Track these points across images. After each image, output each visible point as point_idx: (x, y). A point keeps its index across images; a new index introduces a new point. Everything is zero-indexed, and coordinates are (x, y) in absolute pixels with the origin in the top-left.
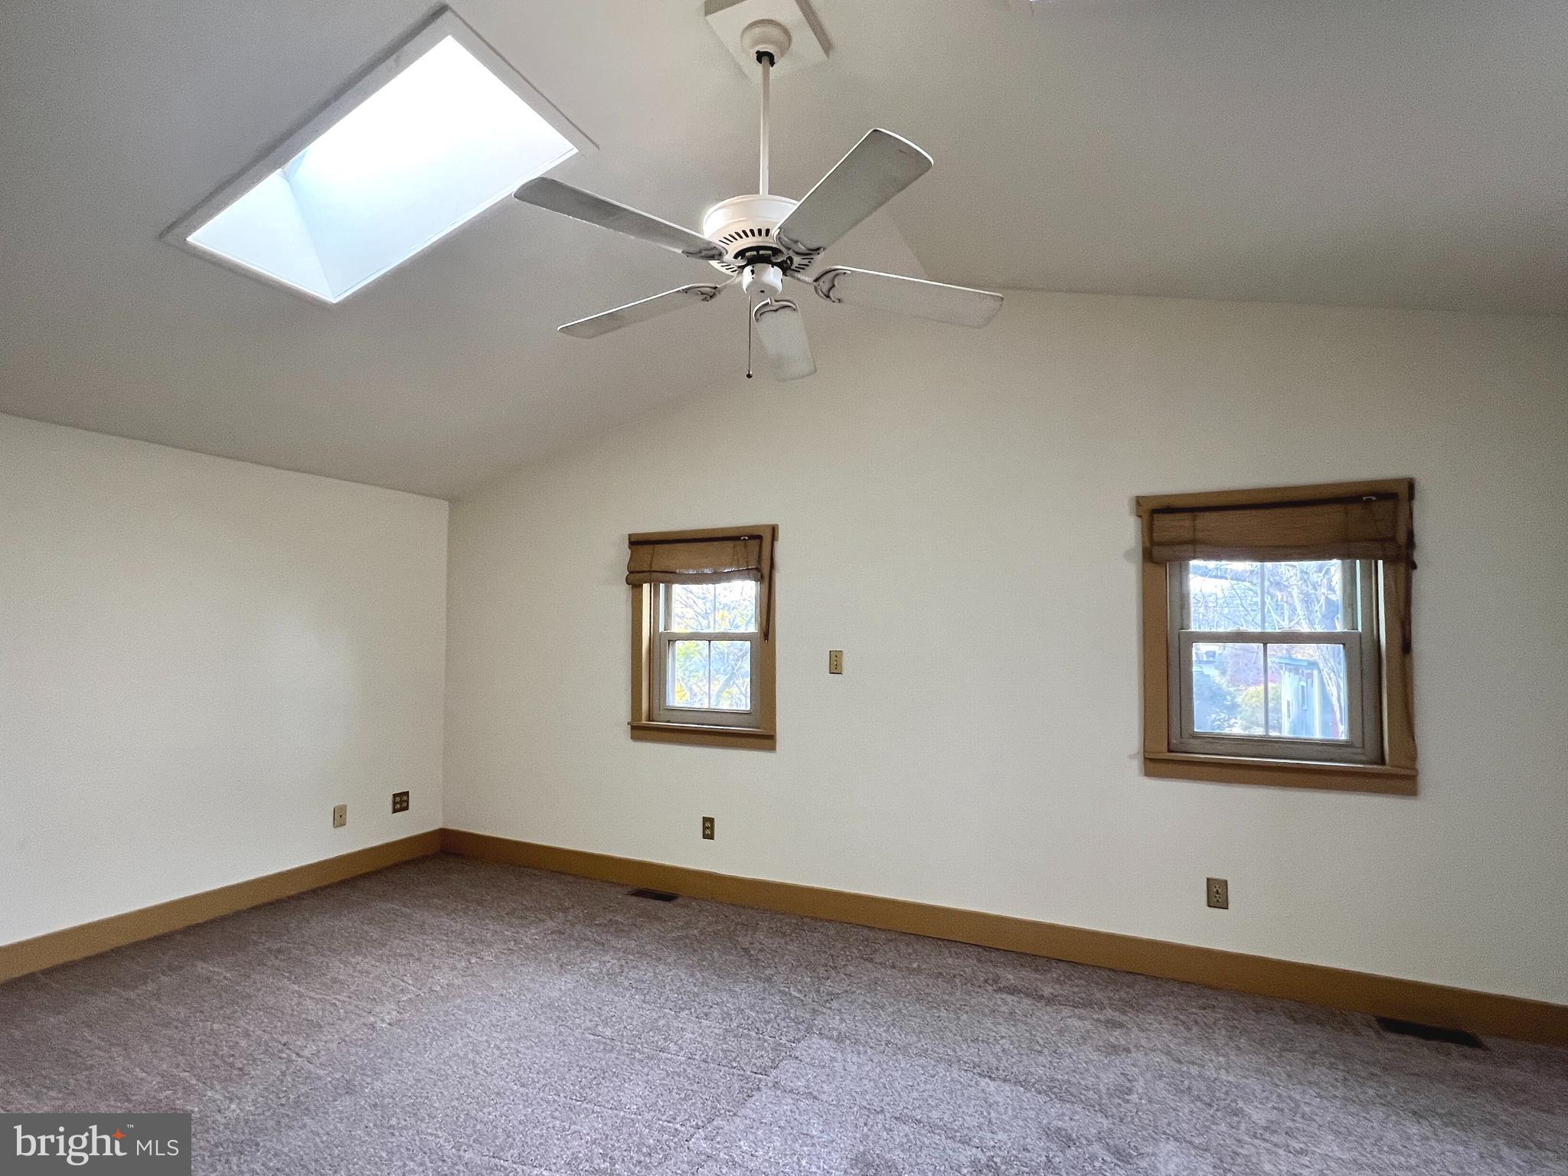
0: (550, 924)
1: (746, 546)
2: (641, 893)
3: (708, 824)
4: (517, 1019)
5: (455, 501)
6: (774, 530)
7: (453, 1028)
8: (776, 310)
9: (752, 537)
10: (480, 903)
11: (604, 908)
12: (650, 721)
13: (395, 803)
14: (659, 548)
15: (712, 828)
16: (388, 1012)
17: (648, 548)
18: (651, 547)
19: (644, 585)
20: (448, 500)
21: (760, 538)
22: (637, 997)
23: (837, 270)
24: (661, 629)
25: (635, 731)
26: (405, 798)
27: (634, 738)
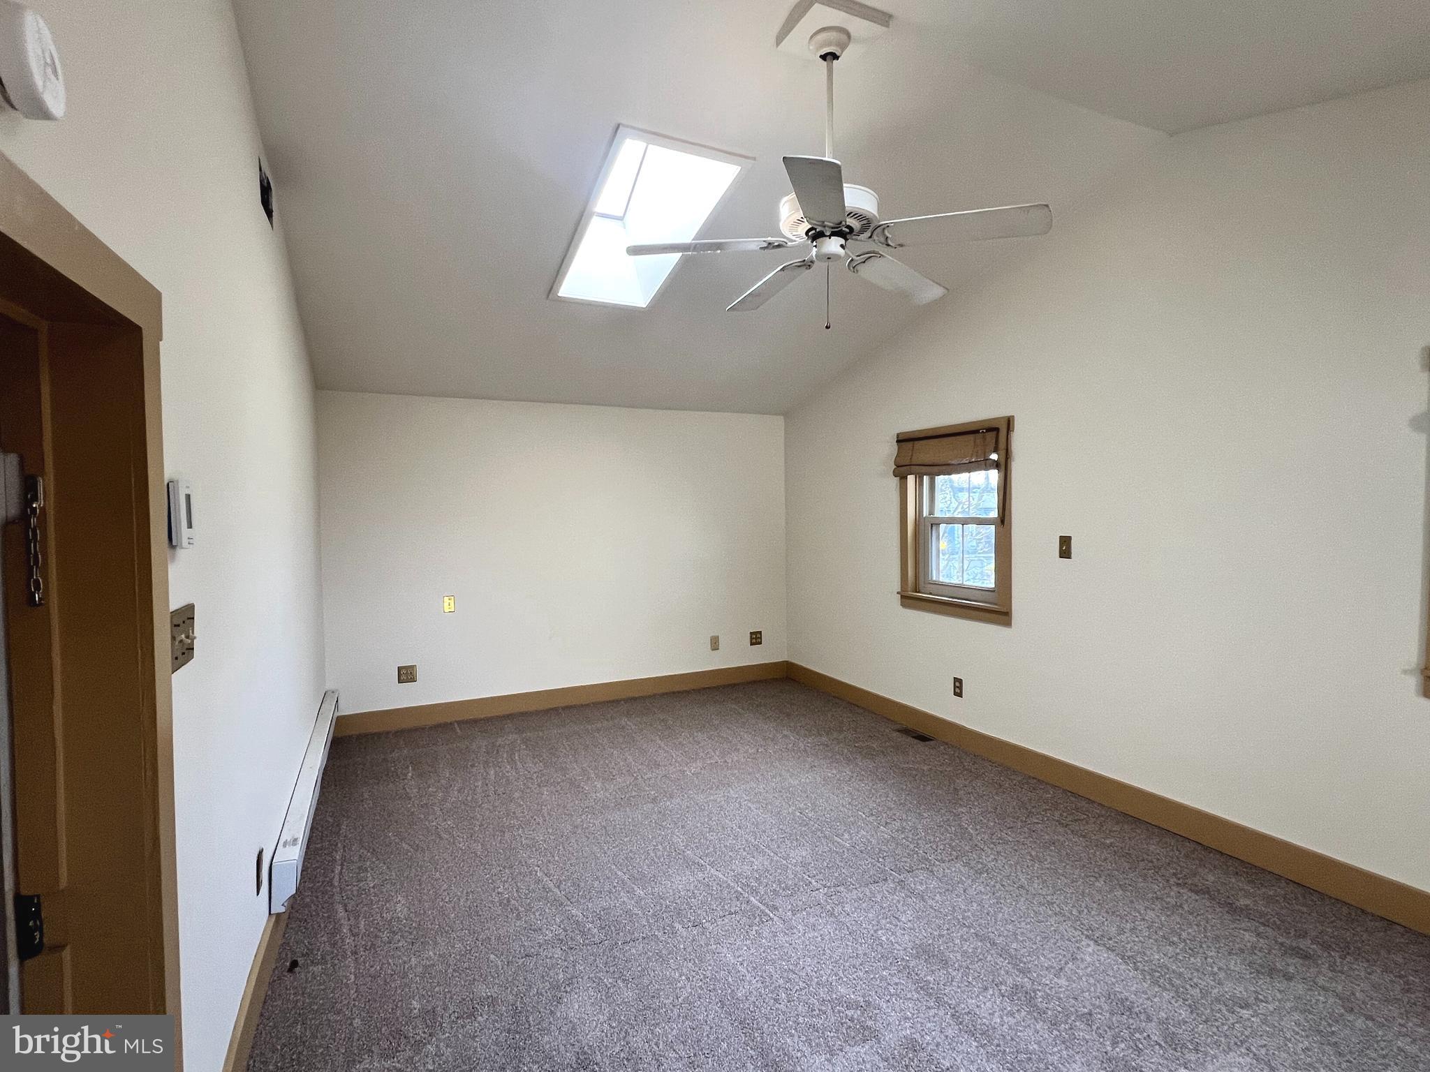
0: (824, 739)
1: (984, 438)
2: (906, 731)
3: (957, 684)
4: (762, 791)
5: (787, 414)
6: (1009, 422)
7: (724, 785)
8: (864, 262)
9: (990, 430)
10: (788, 715)
11: (870, 736)
12: (916, 592)
13: (751, 638)
14: (918, 444)
15: (961, 688)
16: (695, 767)
17: (910, 444)
18: (912, 443)
19: (908, 476)
20: (783, 415)
21: (997, 430)
22: (847, 799)
23: (882, 225)
24: (925, 513)
25: (903, 600)
26: (759, 636)
27: (903, 605)
